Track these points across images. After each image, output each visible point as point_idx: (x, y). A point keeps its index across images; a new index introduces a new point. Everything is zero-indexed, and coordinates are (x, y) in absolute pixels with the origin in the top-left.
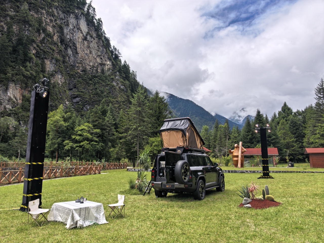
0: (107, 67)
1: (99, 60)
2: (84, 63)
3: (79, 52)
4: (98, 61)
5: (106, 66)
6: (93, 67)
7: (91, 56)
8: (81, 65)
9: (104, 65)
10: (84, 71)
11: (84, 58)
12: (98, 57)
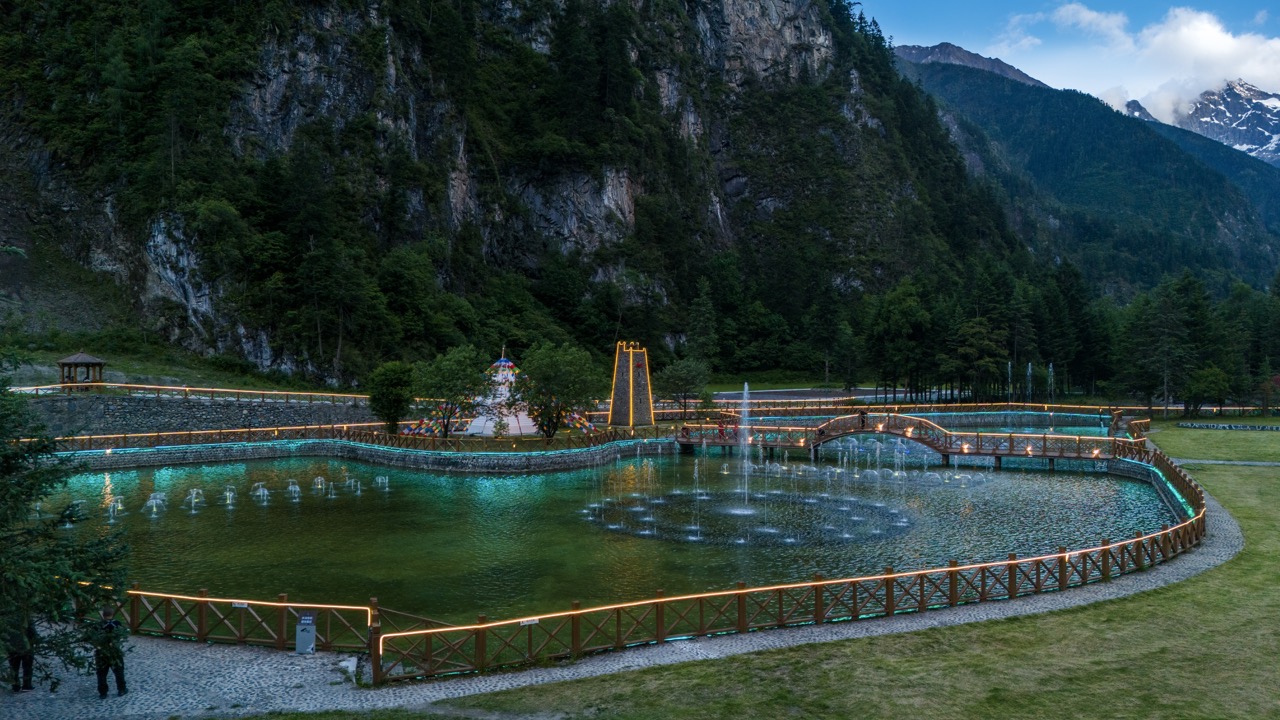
0: (816, 55)
1: (791, 34)
2: (746, 55)
3: (728, 20)
4: (788, 39)
5: (813, 54)
6: (776, 63)
7: (764, 24)
8: (737, 63)
9: (808, 48)
10: (749, 81)
11: (745, 37)
12: (788, 23)
